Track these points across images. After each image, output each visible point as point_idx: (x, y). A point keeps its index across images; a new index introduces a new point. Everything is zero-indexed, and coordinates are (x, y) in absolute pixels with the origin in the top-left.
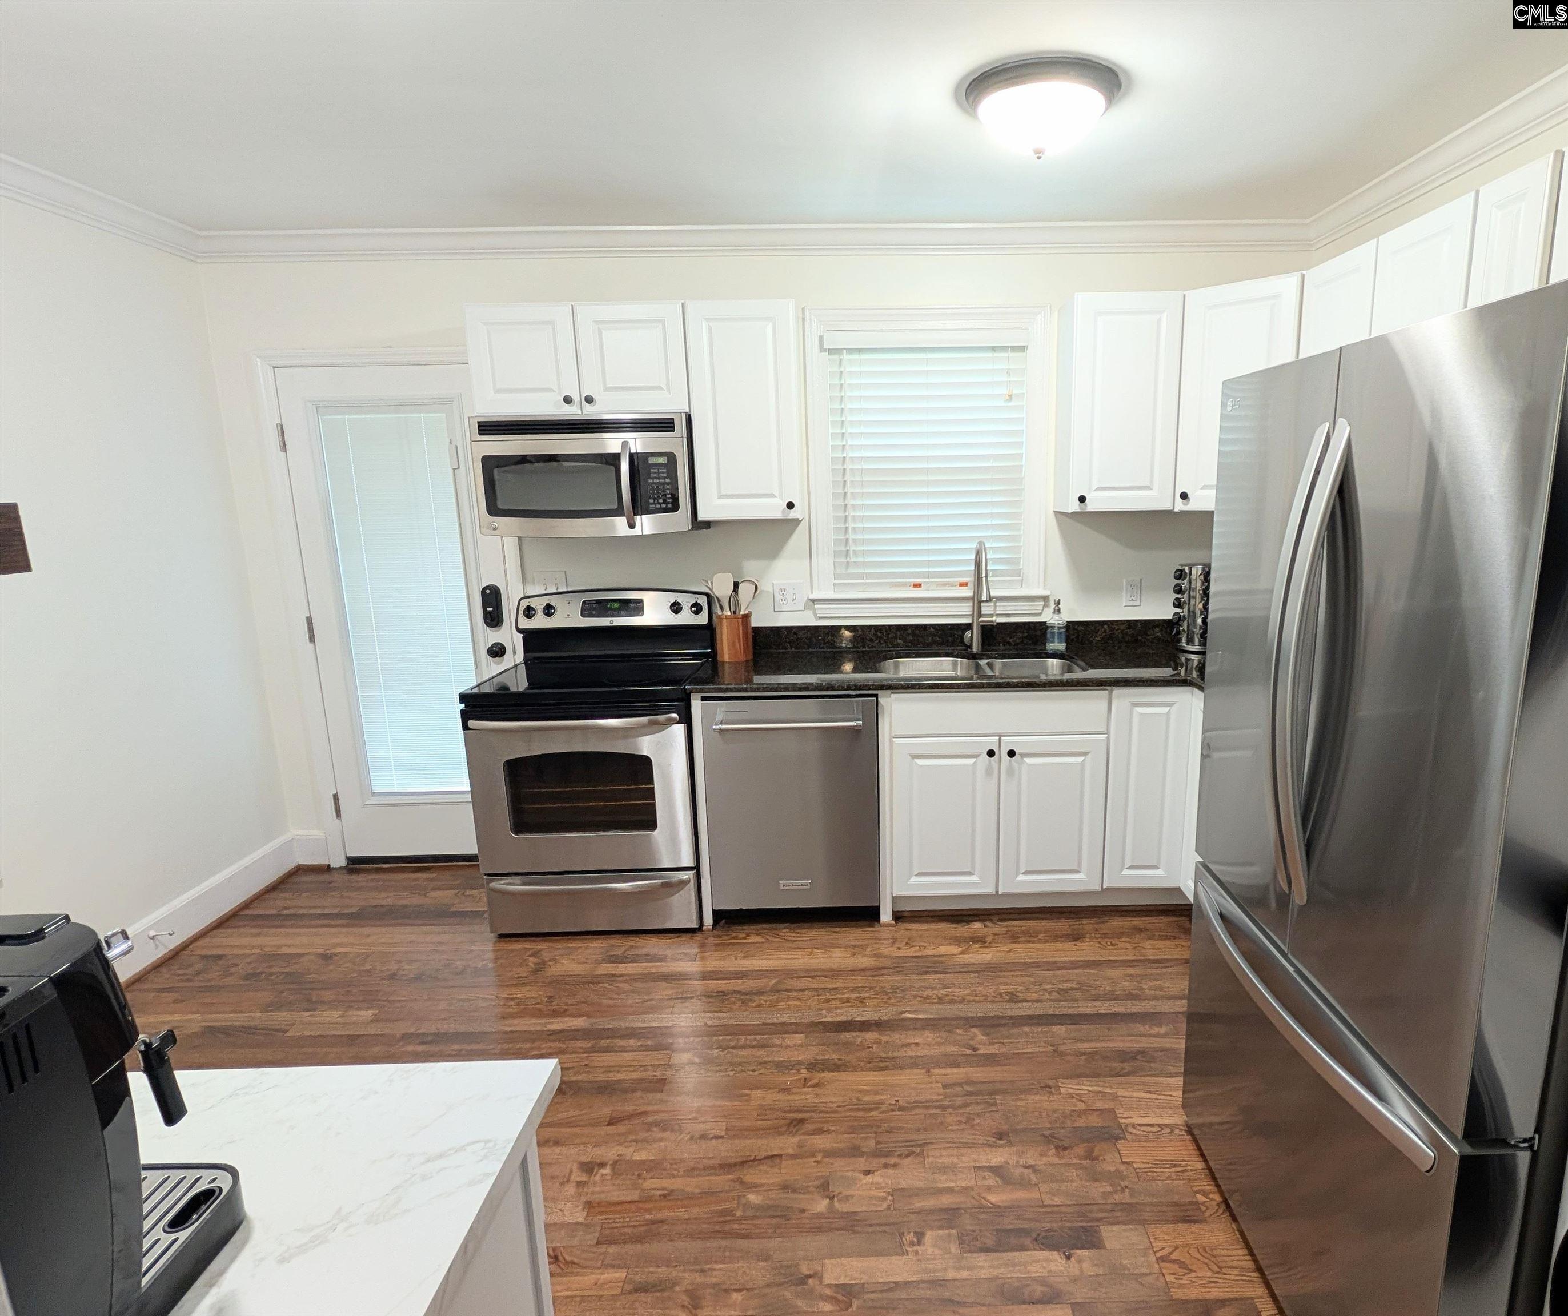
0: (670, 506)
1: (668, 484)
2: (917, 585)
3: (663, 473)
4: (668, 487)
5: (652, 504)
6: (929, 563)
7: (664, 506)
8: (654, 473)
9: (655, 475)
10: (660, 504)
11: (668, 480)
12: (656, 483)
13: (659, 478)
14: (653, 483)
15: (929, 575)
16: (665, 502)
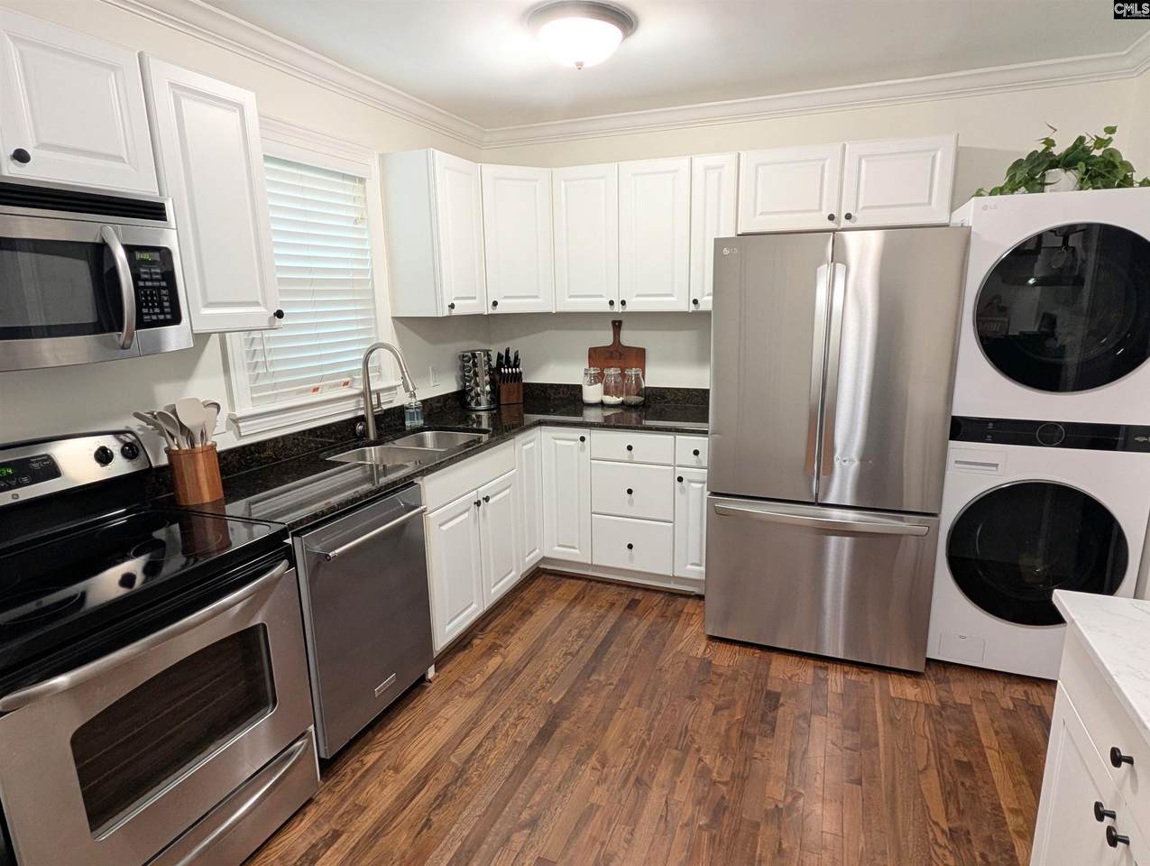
0: (169, 317)
1: (164, 288)
2: (316, 390)
3: (157, 273)
4: (164, 292)
5: (146, 314)
6: (322, 368)
7: (162, 317)
8: (145, 273)
9: (146, 276)
10: (157, 314)
11: (164, 284)
12: (148, 287)
13: (152, 280)
14: (145, 287)
15: (322, 378)
16: (162, 312)
